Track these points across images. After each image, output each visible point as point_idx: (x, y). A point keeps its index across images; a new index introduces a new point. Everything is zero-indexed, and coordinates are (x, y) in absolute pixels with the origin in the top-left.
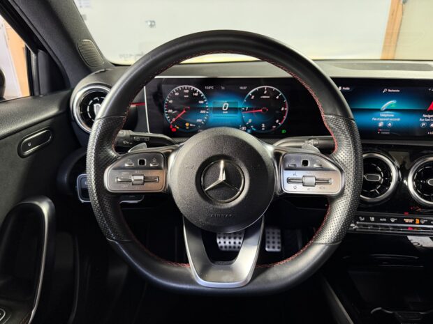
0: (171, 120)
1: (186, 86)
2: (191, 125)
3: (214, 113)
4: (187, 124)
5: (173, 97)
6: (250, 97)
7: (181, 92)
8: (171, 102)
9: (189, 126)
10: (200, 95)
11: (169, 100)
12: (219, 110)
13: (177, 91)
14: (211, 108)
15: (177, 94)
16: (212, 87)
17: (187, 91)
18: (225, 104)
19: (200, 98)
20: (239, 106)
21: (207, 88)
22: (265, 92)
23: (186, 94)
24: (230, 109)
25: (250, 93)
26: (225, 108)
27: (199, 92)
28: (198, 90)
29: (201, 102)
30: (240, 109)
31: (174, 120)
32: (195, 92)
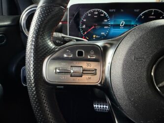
0: (84, 33)
1: (96, 9)
2: (97, 37)
3: (114, 28)
4: (94, 36)
5: (87, 17)
6: (141, 16)
7: (92, 13)
8: (85, 20)
9: (96, 37)
10: (105, 15)
11: (84, 19)
12: (118, 26)
13: (90, 13)
14: (112, 25)
15: (89, 15)
16: (114, 10)
17: (97, 13)
18: (122, 22)
19: (105, 17)
20: (132, 24)
21: (111, 10)
22: (153, 13)
23: (96, 15)
24: (125, 26)
25: (141, 14)
26: (122, 25)
27: (105, 14)
28: (104, 12)
29: (106, 21)
30: (133, 25)
31: (85, 33)
32: (102, 13)
